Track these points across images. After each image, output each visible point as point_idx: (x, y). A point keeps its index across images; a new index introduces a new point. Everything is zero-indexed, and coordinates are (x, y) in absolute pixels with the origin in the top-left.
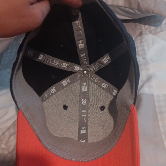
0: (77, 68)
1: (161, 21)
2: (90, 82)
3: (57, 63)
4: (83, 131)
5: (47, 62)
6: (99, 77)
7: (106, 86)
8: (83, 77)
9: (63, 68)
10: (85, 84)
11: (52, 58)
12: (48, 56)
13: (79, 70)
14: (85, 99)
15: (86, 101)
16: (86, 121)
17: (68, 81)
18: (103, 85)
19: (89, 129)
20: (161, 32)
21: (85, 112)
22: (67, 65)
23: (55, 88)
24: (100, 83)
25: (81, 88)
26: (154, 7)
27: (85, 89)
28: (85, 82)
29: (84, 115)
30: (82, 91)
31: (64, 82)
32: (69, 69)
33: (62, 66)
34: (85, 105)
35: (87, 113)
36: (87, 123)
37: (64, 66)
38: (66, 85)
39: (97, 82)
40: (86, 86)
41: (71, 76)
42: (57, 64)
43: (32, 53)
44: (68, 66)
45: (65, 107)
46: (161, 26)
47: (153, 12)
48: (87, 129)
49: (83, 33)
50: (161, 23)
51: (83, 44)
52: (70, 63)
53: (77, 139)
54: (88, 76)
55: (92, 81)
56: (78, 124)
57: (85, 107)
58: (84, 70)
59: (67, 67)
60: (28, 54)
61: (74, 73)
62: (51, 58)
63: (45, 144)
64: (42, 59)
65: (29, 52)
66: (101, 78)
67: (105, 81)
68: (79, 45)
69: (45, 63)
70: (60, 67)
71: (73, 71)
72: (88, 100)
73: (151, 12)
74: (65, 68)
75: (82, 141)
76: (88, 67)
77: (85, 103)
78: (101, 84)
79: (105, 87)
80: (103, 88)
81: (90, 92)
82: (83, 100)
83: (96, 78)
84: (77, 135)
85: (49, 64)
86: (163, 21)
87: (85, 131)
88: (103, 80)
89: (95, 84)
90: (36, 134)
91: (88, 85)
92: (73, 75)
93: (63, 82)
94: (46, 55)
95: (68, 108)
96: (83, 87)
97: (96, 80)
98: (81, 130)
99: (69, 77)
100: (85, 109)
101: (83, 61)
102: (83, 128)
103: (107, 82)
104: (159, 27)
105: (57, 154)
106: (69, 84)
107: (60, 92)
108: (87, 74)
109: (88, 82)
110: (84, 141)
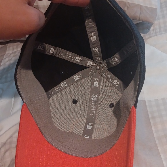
0: (90, 63)
1: (148, 28)
2: (102, 78)
3: (70, 56)
4: (89, 127)
5: (59, 55)
6: (111, 74)
7: (118, 83)
8: (95, 72)
9: (76, 61)
10: (96, 80)
11: (65, 51)
12: (60, 49)
13: (92, 65)
14: (96, 95)
15: (96, 97)
16: (94, 117)
17: (79, 76)
18: (115, 83)
19: (95, 126)
20: (149, 38)
21: (94, 108)
22: (80, 59)
23: (66, 82)
24: (111, 80)
25: (92, 84)
26: (140, 14)
27: (96, 84)
28: (97, 78)
29: (93, 110)
30: (93, 86)
31: (76, 77)
32: (81, 64)
33: (75, 59)
34: (95, 101)
35: (96, 109)
36: (95, 119)
37: (77, 60)
38: (77, 80)
39: (109, 79)
40: (97, 82)
41: (83, 71)
42: (69, 58)
43: (42, 48)
44: (81, 61)
45: (75, 102)
46: (149, 32)
47: (139, 20)
48: (93, 126)
49: (94, 26)
50: (149, 30)
51: (95, 37)
52: (83, 57)
53: (81, 135)
54: (101, 72)
55: (104, 77)
56: (86, 119)
57: (95, 103)
58: (97, 65)
59: (79, 61)
60: (39, 48)
61: (87, 68)
62: (63, 51)
63: (47, 137)
64: (54, 52)
65: (39, 46)
66: (113, 75)
67: (117, 78)
68: (91, 37)
69: (57, 56)
70: (72, 61)
71: (85, 66)
72: (98, 96)
73: (138, 19)
74: (78, 62)
75: (86, 137)
76: (101, 62)
77: (95, 99)
78: (113, 81)
79: (117, 85)
80: (114, 85)
81: (101, 88)
82: (94, 96)
83: (108, 75)
84: (83, 130)
85: (61, 57)
86: (151, 27)
87: (91, 127)
88: (115, 77)
89: (106, 81)
90: (39, 128)
91: (100, 80)
92: (85, 70)
93: (74, 77)
94: (57, 48)
95: (78, 103)
96: (94, 83)
97: (109, 77)
98: (88, 126)
99: (82, 72)
100: (95, 105)
101: (96, 57)
102: (90, 124)
103: (118, 80)
104: (148, 33)
105: (58, 148)
106: (81, 79)
107: (71, 86)
108: (99, 69)
109: (100, 78)
110: (88, 137)
